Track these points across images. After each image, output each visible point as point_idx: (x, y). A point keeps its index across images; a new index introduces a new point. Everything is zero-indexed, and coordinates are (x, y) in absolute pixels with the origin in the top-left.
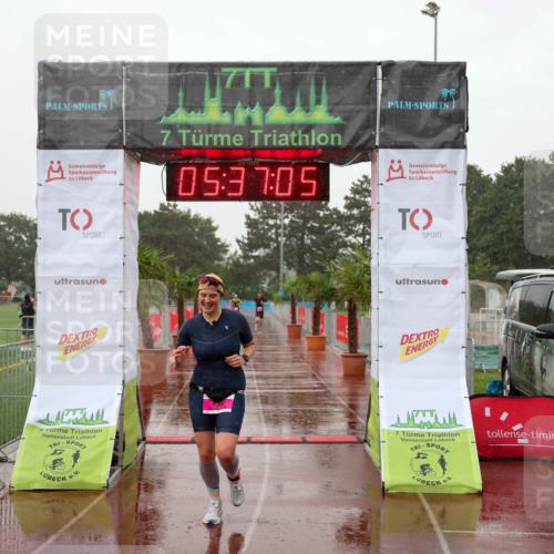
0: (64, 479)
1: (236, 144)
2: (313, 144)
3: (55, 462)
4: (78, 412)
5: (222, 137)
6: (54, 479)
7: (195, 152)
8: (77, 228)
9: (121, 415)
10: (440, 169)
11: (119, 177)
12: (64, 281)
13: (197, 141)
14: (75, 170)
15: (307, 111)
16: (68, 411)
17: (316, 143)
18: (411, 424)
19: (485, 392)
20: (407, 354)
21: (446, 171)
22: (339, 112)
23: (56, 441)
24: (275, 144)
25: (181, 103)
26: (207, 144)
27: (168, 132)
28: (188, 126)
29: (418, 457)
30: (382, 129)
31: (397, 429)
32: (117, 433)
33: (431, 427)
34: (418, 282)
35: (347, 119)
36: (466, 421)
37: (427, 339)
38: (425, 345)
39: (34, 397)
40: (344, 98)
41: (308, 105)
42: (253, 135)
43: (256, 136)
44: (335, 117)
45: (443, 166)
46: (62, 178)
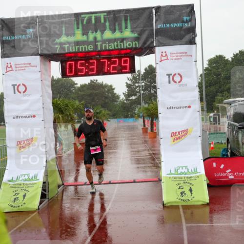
0: (19, 206)
1: (90, 50)
2: (125, 47)
3: (15, 199)
4: (26, 175)
5: (83, 47)
6: (14, 207)
7: (73, 55)
8: (20, 92)
9: (46, 174)
11: (38, 69)
15: (122, 32)
16: (22, 175)
17: (126, 46)
18: (176, 173)
20: (174, 141)
21: (187, 55)
22: (136, 31)
23: (16, 189)
24: (107, 48)
25: (64, 32)
26: (77, 51)
27: (59, 46)
29: (180, 188)
30: (157, 38)
31: (170, 176)
32: (44, 183)
33: (186, 174)
34: (178, 108)
35: (140, 34)
36: (202, 171)
37: (183, 134)
38: (182, 136)
39: (6, 170)
40: (138, 25)
41: (122, 29)
42: (98, 45)
43: (99, 45)
44: (135, 34)
45: (186, 53)
46: (12, 70)
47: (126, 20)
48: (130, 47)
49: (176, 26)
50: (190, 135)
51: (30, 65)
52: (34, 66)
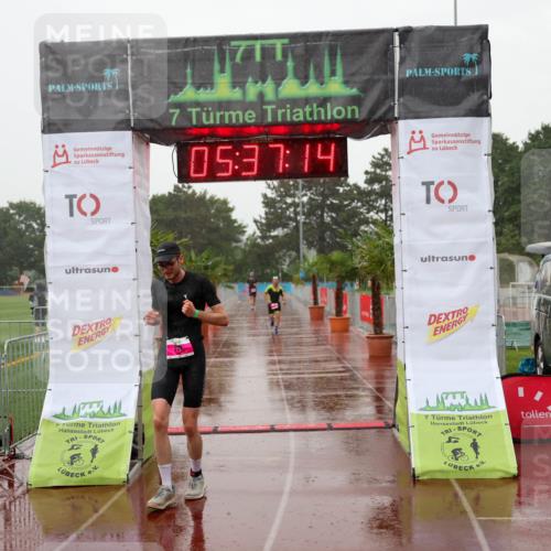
0: (83, 474)
1: (249, 121)
2: (329, 117)
3: (73, 458)
4: (95, 405)
5: (234, 114)
6: (72, 475)
7: (206, 131)
8: (84, 214)
9: (140, 407)
10: (464, 138)
11: (128, 160)
12: (75, 270)
13: (208, 119)
14: (79, 153)
15: (322, 83)
16: (85, 404)
17: (332, 116)
18: (441, 407)
19: (518, 371)
20: (435, 334)
21: (470, 141)
22: (355, 82)
23: (73, 435)
24: (289, 119)
25: (189, 81)
26: (218, 122)
27: (178, 111)
28: (197, 104)
29: (449, 441)
30: (401, 100)
31: (426, 413)
32: (136, 425)
33: (462, 409)
34: (444, 259)
35: (365, 89)
36: (499, 402)
37: (455, 318)
38: (454, 324)
39: (48, 392)
40: (361, 68)
41: (323, 77)
42: (266, 111)
43: (269, 111)
44: (352, 88)
45: (467, 135)
46: (67, 162)
47: (333, 56)
48: (340, 117)
49: (446, 74)
50: (472, 321)
51: (108, 152)
52: (119, 154)
